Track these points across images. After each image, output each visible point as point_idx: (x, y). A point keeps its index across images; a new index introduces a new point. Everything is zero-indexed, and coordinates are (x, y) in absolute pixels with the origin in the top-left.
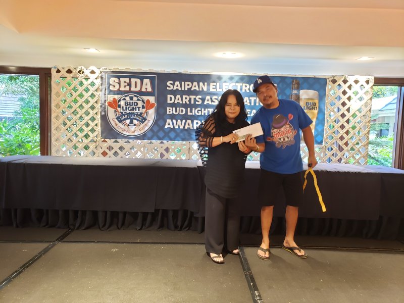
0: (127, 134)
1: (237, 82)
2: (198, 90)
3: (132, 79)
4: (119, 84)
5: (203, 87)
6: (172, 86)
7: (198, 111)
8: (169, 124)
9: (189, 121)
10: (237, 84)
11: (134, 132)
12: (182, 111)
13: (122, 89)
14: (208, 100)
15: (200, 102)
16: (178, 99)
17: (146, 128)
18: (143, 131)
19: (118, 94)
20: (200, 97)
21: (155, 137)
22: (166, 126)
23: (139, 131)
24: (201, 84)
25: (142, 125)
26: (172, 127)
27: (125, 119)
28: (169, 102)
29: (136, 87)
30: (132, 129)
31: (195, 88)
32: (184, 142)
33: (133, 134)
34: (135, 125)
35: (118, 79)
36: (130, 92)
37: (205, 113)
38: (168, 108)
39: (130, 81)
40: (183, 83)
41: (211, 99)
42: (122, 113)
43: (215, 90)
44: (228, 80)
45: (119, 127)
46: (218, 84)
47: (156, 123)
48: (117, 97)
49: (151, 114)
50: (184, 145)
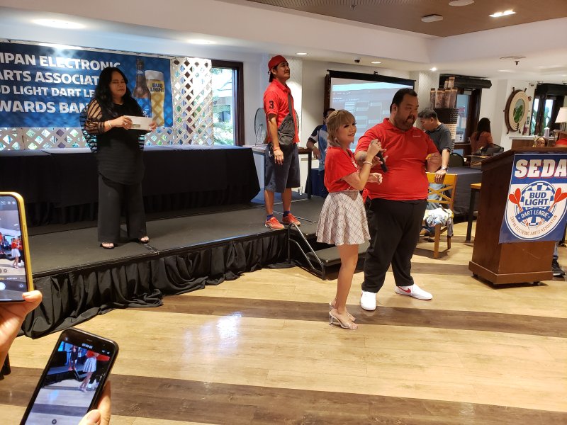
1: (74, 57)
2: (23, 63)
5: (30, 60)
7: (28, 89)
9: (17, 103)
10: (74, 60)
12: (5, 90)
14: (40, 77)
15: (29, 79)
20: (29, 72)
31: (19, 61)
32: (14, 129)
37: (37, 93)
41: (44, 75)
43: (47, 65)
44: (62, 55)
46: (50, 58)
50: (15, 132)
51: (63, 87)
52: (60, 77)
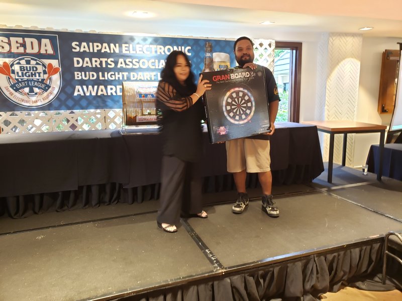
0: (28, 104)
1: (151, 44)
2: (109, 51)
3: (26, 39)
4: (9, 44)
5: (115, 48)
6: (78, 48)
7: (111, 75)
8: (79, 91)
9: (102, 87)
10: (151, 46)
11: (36, 102)
12: (93, 76)
13: (14, 50)
14: (121, 63)
15: (113, 65)
16: (87, 62)
17: (51, 97)
18: (47, 101)
19: (9, 57)
20: (113, 60)
21: (63, 107)
22: (76, 94)
23: (42, 100)
24: (112, 45)
25: (45, 94)
26: (82, 94)
27: (23, 87)
28: (76, 65)
29: (32, 49)
30: (34, 99)
31: (106, 50)
32: (98, 111)
33: (35, 105)
34: (36, 94)
35: (7, 39)
36: (25, 54)
37: (119, 78)
38: (76, 73)
39: (24, 42)
40: (91, 44)
41: (125, 62)
42: (17, 80)
43: (128, 52)
44: (141, 42)
45: (16, 97)
46: (131, 46)
47: (62, 90)
48: (8, 61)
49: (56, 81)
50: (98, 113)
51: (140, 71)
52: (138, 62)
